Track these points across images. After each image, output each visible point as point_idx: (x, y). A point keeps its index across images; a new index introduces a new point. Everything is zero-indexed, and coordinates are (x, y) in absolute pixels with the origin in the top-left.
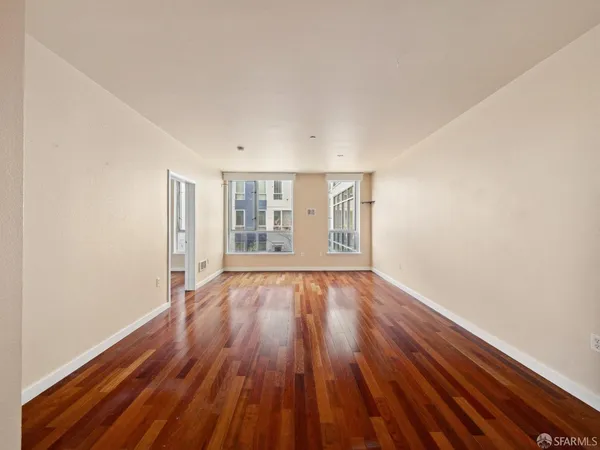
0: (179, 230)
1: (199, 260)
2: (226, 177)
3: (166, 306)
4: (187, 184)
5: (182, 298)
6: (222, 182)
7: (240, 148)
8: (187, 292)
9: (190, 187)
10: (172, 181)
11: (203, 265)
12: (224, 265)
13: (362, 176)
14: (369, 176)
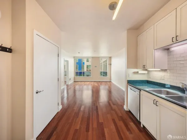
1: (69, 78)
3: (64, 87)
6: (74, 59)
7: (79, 53)
8: (67, 85)
9: (68, 61)
12: (74, 80)
13: (108, 58)
14: (110, 58)
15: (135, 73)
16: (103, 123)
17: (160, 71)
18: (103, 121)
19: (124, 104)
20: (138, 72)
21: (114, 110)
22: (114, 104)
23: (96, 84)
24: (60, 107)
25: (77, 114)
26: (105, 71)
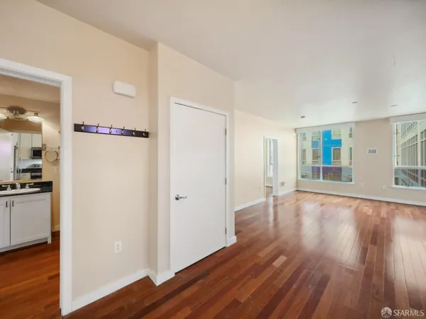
0: (271, 164)
1: (280, 180)
2: (298, 131)
3: (263, 199)
4: (273, 140)
5: (271, 200)
6: (295, 134)
7: (303, 117)
8: (274, 196)
9: (275, 142)
10: (266, 140)
11: (283, 184)
12: (297, 186)
24: (232, 240)
25: (258, 269)
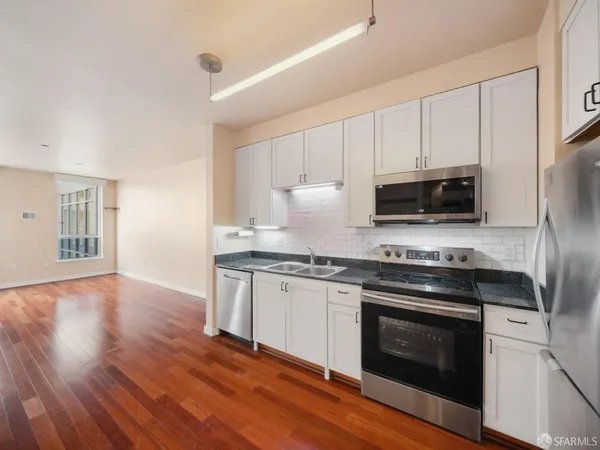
13: (105, 182)
14: (113, 184)
15: (229, 236)
16: (166, 396)
17: (275, 230)
18: (163, 393)
19: (205, 323)
20: (237, 234)
21: (182, 349)
22: (171, 337)
23: (39, 297)
26: (74, 237)
